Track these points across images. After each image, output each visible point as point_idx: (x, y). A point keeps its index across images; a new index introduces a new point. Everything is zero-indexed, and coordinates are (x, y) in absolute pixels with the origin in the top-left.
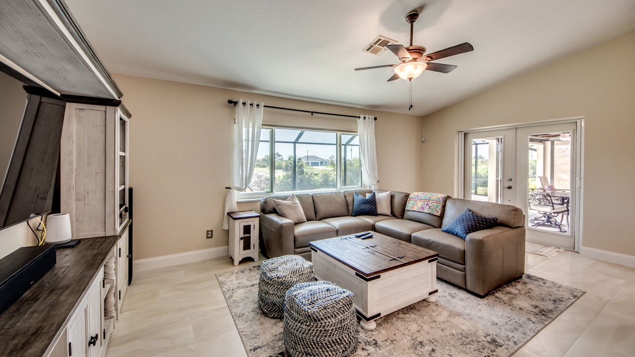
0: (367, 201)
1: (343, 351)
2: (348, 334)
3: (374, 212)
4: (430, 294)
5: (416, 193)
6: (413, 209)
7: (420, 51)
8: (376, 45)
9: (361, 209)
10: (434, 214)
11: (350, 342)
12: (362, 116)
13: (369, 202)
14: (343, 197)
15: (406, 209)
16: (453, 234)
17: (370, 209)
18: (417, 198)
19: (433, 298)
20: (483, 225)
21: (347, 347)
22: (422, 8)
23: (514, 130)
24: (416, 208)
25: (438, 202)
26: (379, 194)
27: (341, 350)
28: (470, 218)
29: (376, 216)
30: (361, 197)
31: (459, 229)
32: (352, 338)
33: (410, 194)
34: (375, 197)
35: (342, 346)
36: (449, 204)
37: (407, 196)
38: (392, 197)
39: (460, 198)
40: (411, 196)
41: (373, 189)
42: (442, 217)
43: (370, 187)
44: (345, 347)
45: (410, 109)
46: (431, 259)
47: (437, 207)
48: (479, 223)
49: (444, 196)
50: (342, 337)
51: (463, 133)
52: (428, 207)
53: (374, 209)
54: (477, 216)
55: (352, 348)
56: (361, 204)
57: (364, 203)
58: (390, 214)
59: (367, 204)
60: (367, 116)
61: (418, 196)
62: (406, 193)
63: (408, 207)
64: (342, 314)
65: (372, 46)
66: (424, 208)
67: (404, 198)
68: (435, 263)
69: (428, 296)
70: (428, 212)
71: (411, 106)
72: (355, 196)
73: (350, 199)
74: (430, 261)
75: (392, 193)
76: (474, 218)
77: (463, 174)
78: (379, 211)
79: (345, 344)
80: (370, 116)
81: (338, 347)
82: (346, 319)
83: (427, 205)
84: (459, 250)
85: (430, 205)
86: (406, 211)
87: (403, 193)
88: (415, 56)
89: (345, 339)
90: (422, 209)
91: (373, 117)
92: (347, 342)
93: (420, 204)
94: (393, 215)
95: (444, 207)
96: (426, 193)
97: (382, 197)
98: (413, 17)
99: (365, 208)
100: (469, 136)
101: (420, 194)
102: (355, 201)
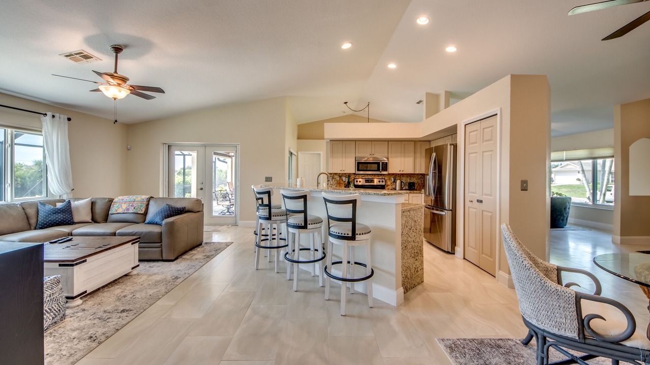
0: (60, 210)
1: (53, 318)
2: (58, 304)
3: (70, 221)
4: (133, 268)
5: (120, 198)
6: (118, 212)
7: (124, 80)
8: (78, 56)
9: (50, 220)
10: (139, 212)
11: (59, 310)
12: (49, 114)
13: (62, 211)
14: (21, 209)
15: (110, 212)
16: (153, 224)
17: (64, 218)
18: (121, 201)
19: (135, 272)
20: (176, 212)
21: (57, 314)
22: (126, 46)
23: (204, 147)
24: (120, 211)
25: (142, 202)
26: (76, 202)
27: (51, 318)
28: (166, 210)
29: (72, 224)
30: (49, 207)
31: (158, 220)
32: (61, 307)
33: (114, 199)
34: (71, 205)
35: (52, 314)
36: (152, 203)
37: (111, 201)
38: (93, 204)
39: (165, 197)
40: (116, 200)
41: (65, 197)
42: (146, 214)
43: (60, 196)
44: (55, 315)
45: (114, 123)
46: (133, 242)
47: (141, 206)
48: (173, 212)
49: (148, 197)
50: (52, 307)
51: (167, 146)
52: (133, 208)
53: (69, 218)
54: (172, 207)
55: (61, 315)
56: (50, 214)
57: (54, 213)
58: (91, 221)
59: (60, 213)
60: (57, 115)
61: (122, 200)
62: (109, 199)
63: (112, 211)
64: (50, 290)
65: (73, 55)
66: (129, 209)
67: (107, 203)
68: (137, 245)
69: (131, 270)
70: (133, 212)
71: (116, 121)
72: (40, 208)
73: (31, 212)
74: (132, 244)
75: (93, 200)
76: (169, 209)
77: (167, 180)
78: (76, 219)
79: (55, 312)
80: (62, 116)
81: (48, 315)
82: (55, 293)
83: (132, 206)
84: (158, 232)
85: (135, 206)
86: (110, 215)
87: (106, 199)
88: (120, 82)
89: (55, 308)
90: (127, 210)
91: (66, 117)
92: (57, 310)
93: (124, 206)
94: (94, 220)
95: (148, 205)
96: (130, 197)
97: (81, 205)
98: (118, 49)
99: (57, 218)
100: (173, 148)
101: (126, 198)
102: (40, 212)
